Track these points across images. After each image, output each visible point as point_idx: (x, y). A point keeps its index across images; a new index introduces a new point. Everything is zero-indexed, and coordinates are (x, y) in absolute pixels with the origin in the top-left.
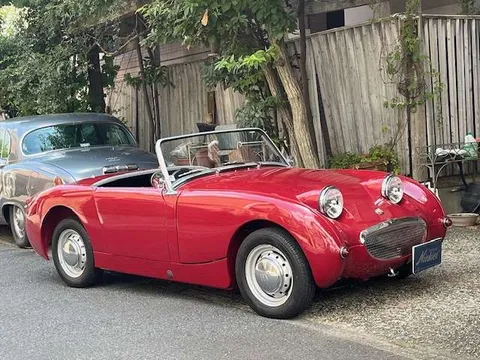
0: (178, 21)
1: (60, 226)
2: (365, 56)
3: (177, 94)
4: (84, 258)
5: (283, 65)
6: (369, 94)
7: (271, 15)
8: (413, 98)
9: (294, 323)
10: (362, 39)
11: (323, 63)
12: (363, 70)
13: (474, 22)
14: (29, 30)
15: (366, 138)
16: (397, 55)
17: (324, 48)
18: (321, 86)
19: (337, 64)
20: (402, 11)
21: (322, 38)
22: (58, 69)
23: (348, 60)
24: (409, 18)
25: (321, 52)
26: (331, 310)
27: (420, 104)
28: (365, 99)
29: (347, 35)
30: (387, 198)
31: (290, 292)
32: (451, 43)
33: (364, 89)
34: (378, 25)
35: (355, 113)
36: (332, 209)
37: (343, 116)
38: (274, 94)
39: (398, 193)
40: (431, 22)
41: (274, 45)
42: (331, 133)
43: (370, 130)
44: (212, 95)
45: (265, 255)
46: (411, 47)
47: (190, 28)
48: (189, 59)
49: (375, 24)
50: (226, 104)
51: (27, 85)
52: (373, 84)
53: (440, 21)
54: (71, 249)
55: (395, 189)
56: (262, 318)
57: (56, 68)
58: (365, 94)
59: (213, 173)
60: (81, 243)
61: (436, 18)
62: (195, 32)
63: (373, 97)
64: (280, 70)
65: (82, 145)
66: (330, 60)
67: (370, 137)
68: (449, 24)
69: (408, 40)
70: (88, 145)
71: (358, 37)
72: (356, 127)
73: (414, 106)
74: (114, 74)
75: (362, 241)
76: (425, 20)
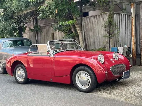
0: (48, 11)
1: (16, 66)
2: (98, 23)
3: (43, 34)
4: (24, 76)
5: (77, 24)
6: (99, 34)
7: (75, 10)
8: (111, 35)
9: (91, 94)
10: (97, 19)
11: (86, 25)
12: (97, 27)
13: (126, 15)
14: (3, 15)
15: (97, 46)
16: (107, 23)
17: (86, 21)
18: (85, 32)
19: (90, 26)
20: (108, 11)
21: (86, 19)
22: (11, 26)
23: (93, 25)
24: (110, 13)
25: (85, 22)
26: (100, 90)
27: (113, 36)
28: (97, 35)
29: (93, 18)
30: (115, 59)
31: (89, 85)
32: (120, 21)
33: (97, 32)
34: (102, 15)
35: (94, 39)
36: (101, 61)
37: (91, 39)
38: (74, 32)
39: (117, 57)
40: (116, 14)
41: (75, 19)
42: (87, 44)
43: (98, 43)
44: (53, 34)
45: (82, 74)
46: (111, 21)
47: (52, 13)
48: (46, 25)
49: (101, 15)
50: (57, 37)
51: (3, 30)
52: (99, 31)
53: (118, 14)
54: (20, 73)
55: (116, 56)
56: (81, 92)
57: (11, 25)
58: (97, 33)
59: (64, 51)
60: (23, 71)
61: (117, 14)
62: (53, 15)
63: (100, 34)
64: (76, 26)
65: (19, 46)
66: (88, 24)
67: (99, 45)
68: (120, 15)
69: (110, 19)
70: (21, 46)
71: (96, 19)
72: (94, 42)
73: (111, 37)
74: (25, 29)
75: (111, 70)
76: (114, 14)
